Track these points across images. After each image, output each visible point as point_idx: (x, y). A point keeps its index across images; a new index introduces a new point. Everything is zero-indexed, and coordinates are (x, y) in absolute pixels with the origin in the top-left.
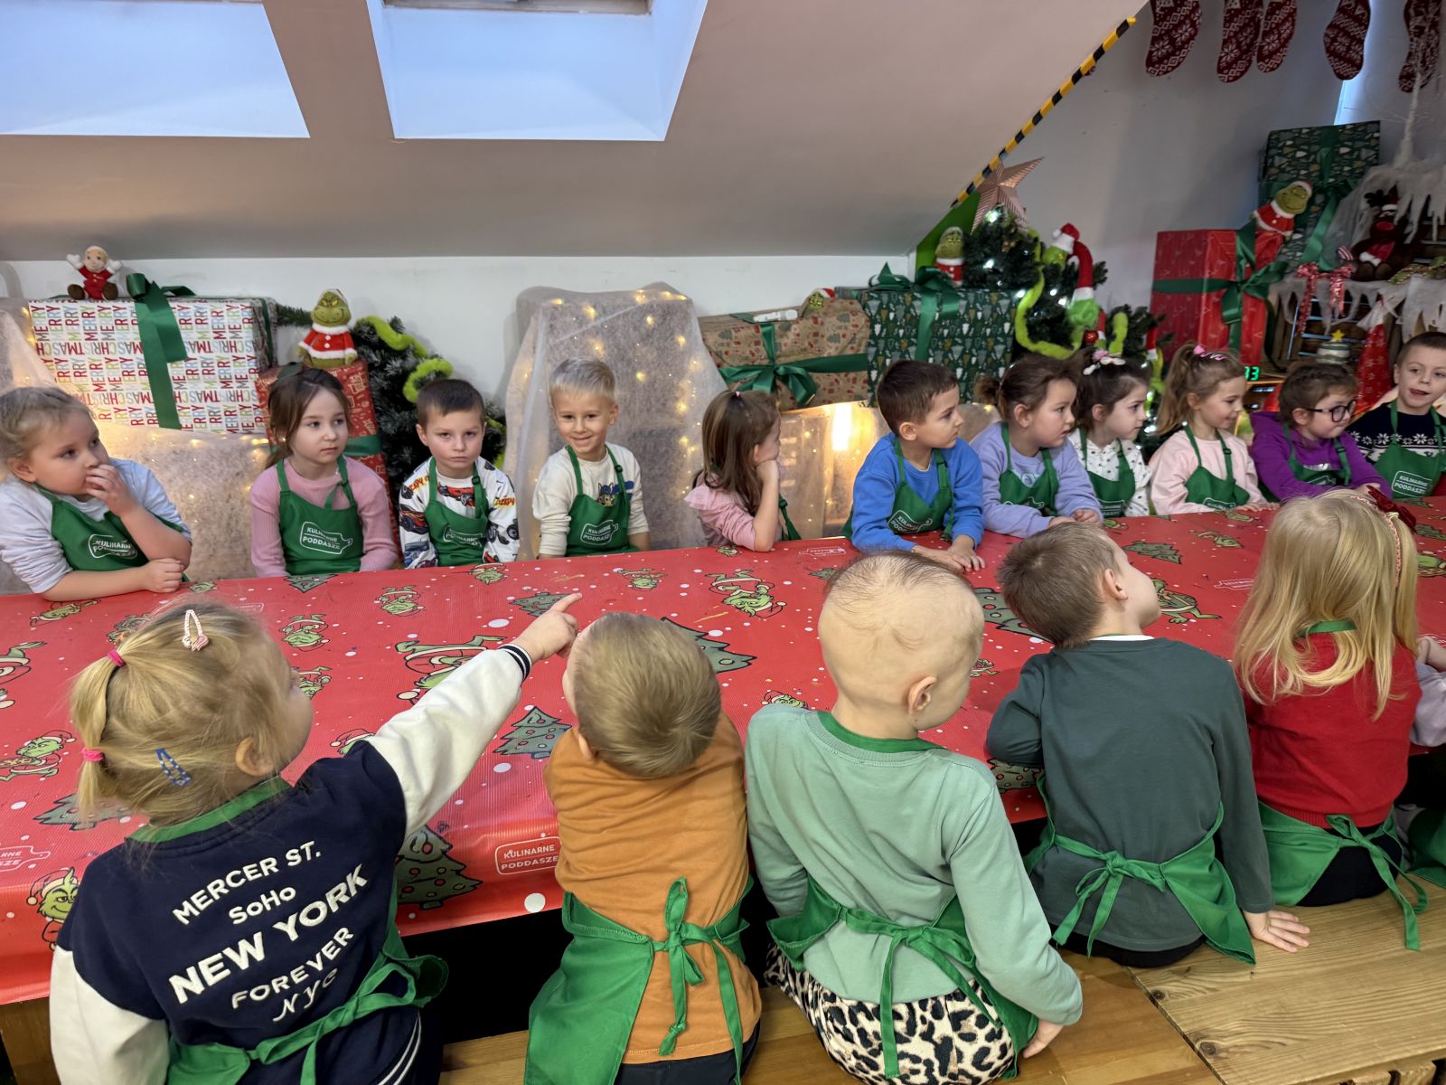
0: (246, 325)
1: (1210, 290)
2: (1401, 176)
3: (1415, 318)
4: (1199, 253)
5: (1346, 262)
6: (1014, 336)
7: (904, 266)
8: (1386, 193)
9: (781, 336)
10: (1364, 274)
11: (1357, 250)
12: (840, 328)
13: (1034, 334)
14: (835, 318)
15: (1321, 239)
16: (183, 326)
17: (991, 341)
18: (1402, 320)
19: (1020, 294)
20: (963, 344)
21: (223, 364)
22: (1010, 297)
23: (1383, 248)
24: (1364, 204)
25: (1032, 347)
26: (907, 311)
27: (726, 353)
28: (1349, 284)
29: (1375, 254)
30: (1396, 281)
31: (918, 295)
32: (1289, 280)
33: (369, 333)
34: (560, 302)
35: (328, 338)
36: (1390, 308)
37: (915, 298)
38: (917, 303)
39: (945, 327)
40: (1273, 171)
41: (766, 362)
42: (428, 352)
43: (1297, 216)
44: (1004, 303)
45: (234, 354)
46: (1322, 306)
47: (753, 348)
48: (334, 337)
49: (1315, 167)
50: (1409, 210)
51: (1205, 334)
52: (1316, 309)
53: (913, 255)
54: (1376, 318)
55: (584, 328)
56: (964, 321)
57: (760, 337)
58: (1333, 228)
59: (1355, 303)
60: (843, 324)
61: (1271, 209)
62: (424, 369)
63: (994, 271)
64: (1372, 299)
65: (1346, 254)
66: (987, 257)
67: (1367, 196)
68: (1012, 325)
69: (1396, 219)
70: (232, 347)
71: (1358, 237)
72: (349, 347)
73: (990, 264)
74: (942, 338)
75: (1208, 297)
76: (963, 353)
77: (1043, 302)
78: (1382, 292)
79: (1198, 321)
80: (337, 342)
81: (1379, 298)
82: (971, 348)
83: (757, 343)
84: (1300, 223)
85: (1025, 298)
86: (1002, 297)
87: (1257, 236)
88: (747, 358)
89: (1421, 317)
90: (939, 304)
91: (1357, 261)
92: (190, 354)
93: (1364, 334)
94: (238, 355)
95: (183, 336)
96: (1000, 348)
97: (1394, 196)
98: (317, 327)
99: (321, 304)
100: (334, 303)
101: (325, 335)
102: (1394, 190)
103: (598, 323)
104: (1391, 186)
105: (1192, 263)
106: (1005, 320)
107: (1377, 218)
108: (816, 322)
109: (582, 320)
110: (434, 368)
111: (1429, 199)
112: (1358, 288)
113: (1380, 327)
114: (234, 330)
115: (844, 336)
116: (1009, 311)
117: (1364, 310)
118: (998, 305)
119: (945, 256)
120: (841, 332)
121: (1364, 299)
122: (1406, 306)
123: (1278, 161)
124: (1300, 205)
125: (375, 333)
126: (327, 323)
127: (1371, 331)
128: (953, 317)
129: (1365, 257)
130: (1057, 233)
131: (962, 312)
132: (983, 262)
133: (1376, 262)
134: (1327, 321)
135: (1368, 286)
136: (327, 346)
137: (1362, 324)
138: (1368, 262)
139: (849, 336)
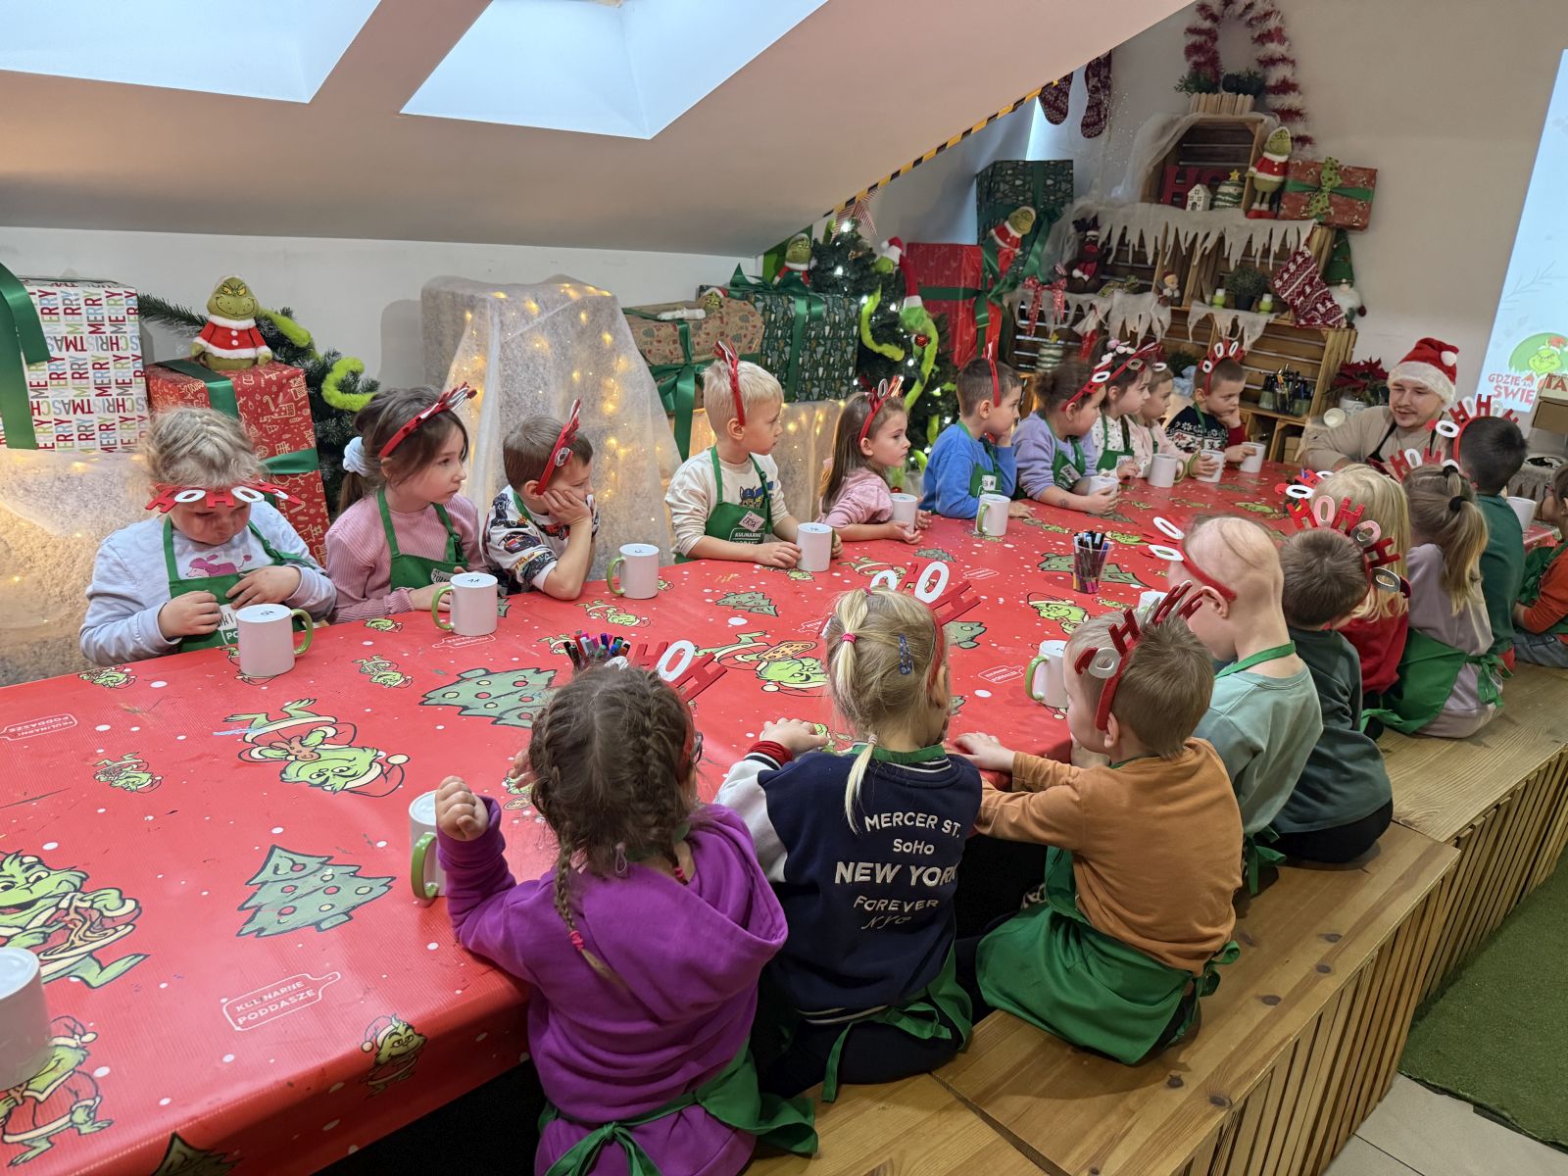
0: (132, 317)
1: (964, 298)
2: (1101, 208)
3: (1120, 324)
4: (955, 265)
5: (1062, 277)
6: (860, 339)
8: (1089, 222)
9: (694, 335)
10: (1074, 286)
11: (1070, 267)
12: (742, 328)
13: (878, 339)
14: (737, 319)
15: (1038, 257)
16: (47, 317)
18: (1109, 325)
19: (865, 299)
20: (824, 345)
21: (100, 366)
22: (857, 303)
23: (1089, 266)
24: (1072, 230)
25: (877, 349)
26: (785, 313)
27: (650, 352)
28: (1068, 296)
29: (1084, 271)
30: (1103, 294)
31: (792, 298)
32: (1019, 290)
34: (502, 296)
35: (234, 333)
36: (1101, 316)
37: (790, 301)
38: (791, 306)
39: (813, 329)
40: (999, 195)
41: (682, 360)
43: (1024, 236)
44: (854, 307)
45: (115, 352)
46: (1046, 314)
47: (672, 347)
48: (242, 332)
49: (1029, 195)
50: (1109, 237)
51: (961, 338)
52: (1042, 317)
53: (761, 258)
54: (1089, 324)
55: (531, 325)
56: (825, 324)
57: (677, 337)
58: (1048, 248)
59: (1072, 313)
60: (744, 324)
61: (1005, 229)
62: (342, 369)
63: (844, 277)
64: (1086, 308)
65: (1061, 271)
66: (836, 264)
67: (1075, 222)
68: (859, 329)
69: (1099, 244)
70: (113, 344)
71: (1067, 257)
72: (262, 344)
73: (839, 271)
74: (809, 339)
75: (964, 303)
76: (824, 353)
77: (881, 309)
78: (1095, 302)
79: (956, 324)
80: (246, 338)
81: (1092, 307)
83: (675, 342)
84: (1025, 242)
85: (868, 303)
86: (851, 303)
87: (998, 252)
88: (666, 357)
89: (1124, 323)
90: (809, 307)
91: (1070, 277)
92: (54, 353)
93: (1078, 338)
94: (121, 353)
95: (45, 329)
96: (850, 349)
97: (1095, 224)
98: (221, 320)
100: (242, 292)
101: (232, 330)
102: (1095, 219)
103: (542, 319)
104: (1093, 215)
105: (947, 273)
106: (854, 324)
107: (1082, 242)
108: (722, 322)
111: (1125, 228)
112: (1075, 299)
113: (1094, 332)
114: (116, 322)
115: (745, 336)
116: (857, 316)
117: (1080, 316)
118: (849, 310)
119: (795, 260)
120: (743, 332)
121: (1079, 308)
122: (1112, 314)
123: (1002, 187)
124: (1027, 227)
126: (231, 315)
127: (1088, 335)
128: (818, 318)
129: (1077, 273)
130: (885, 244)
131: (825, 315)
132: (833, 269)
133: (1086, 278)
134: (1051, 326)
135: (1083, 297)
136: (235, 343)
137: (1078, 329)
138: (1080, 278)
139: (749, 337)
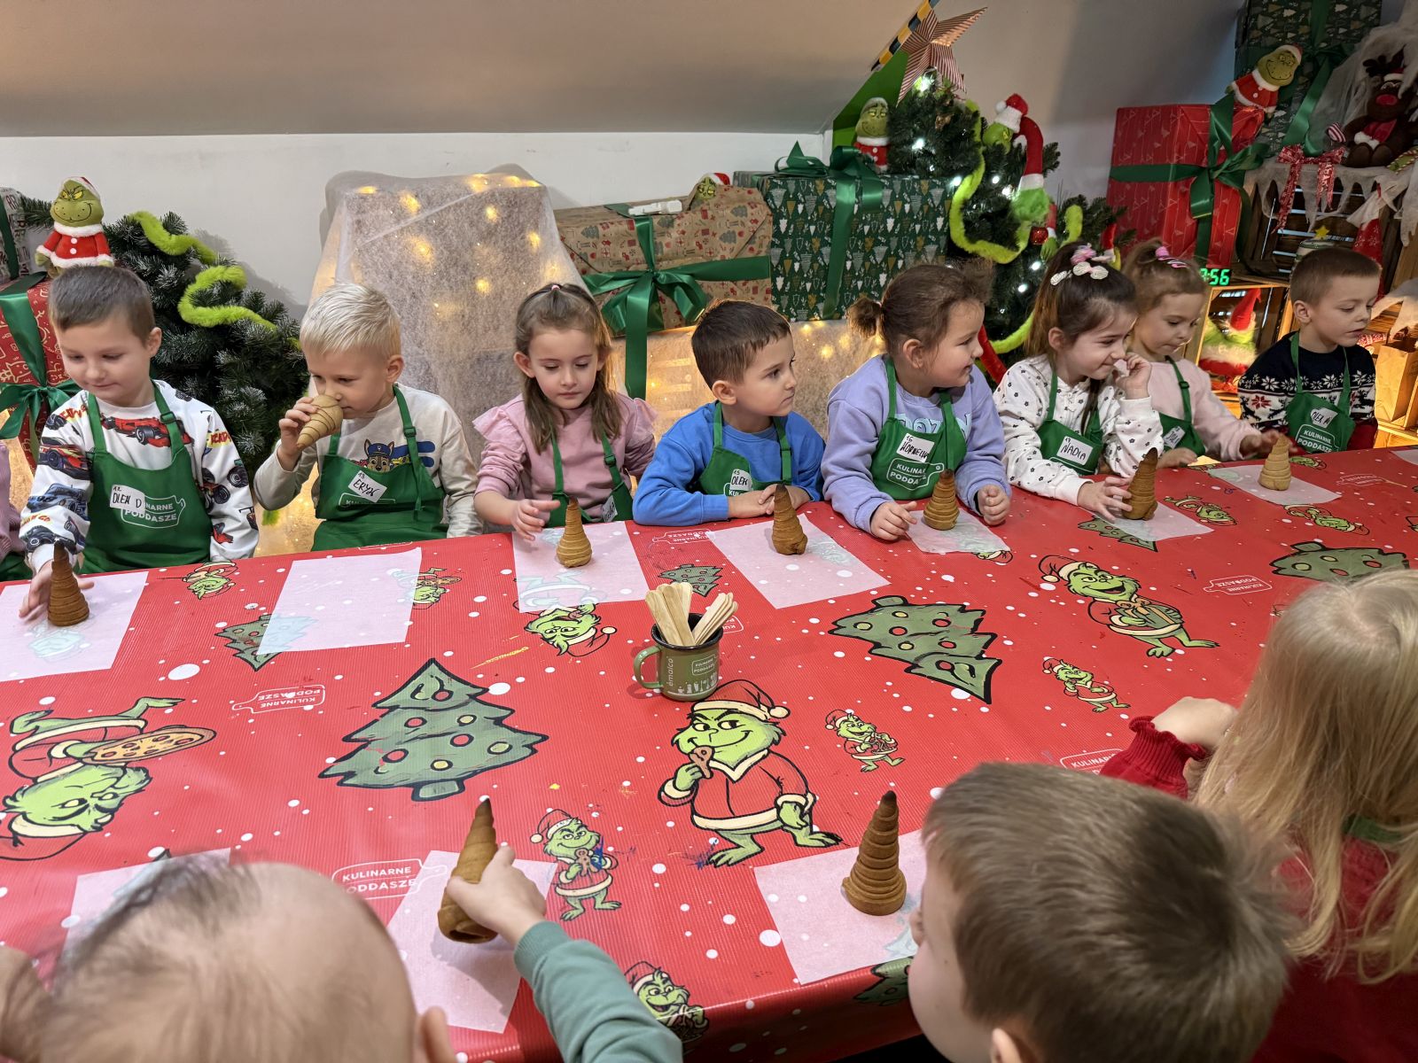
1: (1176, 178)
2: (1408, 39)
4: (1166, 133)
5: (1337, 144)
6: (948, 233)
7: (818, 147)
8: (1389, 60)
9: (662, 234)
11: (1352, 130)
12: (736, 223)
13: (972, 233)
14: (728, 211)
15: (1307, 116)
17: (921, 241)
18: (1401, 214)
19: (956, 181)
20: (887, 244)
22: (943, 186)
23: (1382, 127)
24: (1362, 74)
25: (970, 248)
26: (819, 203)
27: (593, 256)
28: (1342, 172)
29: (1373, 135)
30: (1397, 166)
31: (833, 183)
32: (1270, 165)
33: (132, 233)
34: (370, 190)
35: (74, 241)
36: (1388, 200)
37: (828, 186)
38: (830, 193)
39: (865, 223)
40: (1255, 33)
41: (643, 267)
42: (216, 256)
43: (1282, 88)
44: (938, 192)
46: (1306, 197)
47: (627, 250)
48: (81, 239)
49: (1304, 29)
51: (1170, 231)
52: (1300, 201)
53: (829, 133)
54: (1369, 212)
55: (403, 224)
56: (888, 215)
57: (634, 235)
58: (1323, 102)
59: (1346, 194)
60: (739, 218)
61: (1252, 79)
62: (206, 279)
63: (926, 153)
64: (1366, 188)
65: (1337, 134)
66: (917, 135)
67: (1365, 64)
68: (946, 220)
69: (1401, 92)
71: (1353, 114)
72: (103, 252)
73: (919, 144)
74: (862, 236)
75: (1176, 185)
76: (888, 254)
77: (982, 192)
78: (1379, 180)
79: (1163, 214)
80: (87, 246)
81: (1376, 187)
82: (898, 248)
83: (631, 243)
84: (1283, 98)
85: (963, 187)
86: (933, 186)
87: (1235, 112)
88: (619, 262)
90: (859, 194)
91: (1351, 144)
93: (1354, 231)
96: (932, 248)
97: (1397, 63)
98: (59, 227)
99: (62, 197)
100: (78, 196)
101: (70, 237)
102: (1399, 57)
103: (422, 216)
104: (1394, 52)
105: (1157, 145)
106: (938, 214)
107: (1376, 91)
108: (705, 217)
109: (401, 214)
110: (219, 277)
112: (1350, 175)
113: (1374, 223)
115: (741, 234)
116: (942, 203)
117: (1356, 202)
118: (929, 195)
119: (868, 135)
120: (737, 229)
121: (1357, 188)
122: (1407, 196)
123: (1261, 21)
124: (1286, 75)
125: (142, 234)
126: (70, 222)
127: (1364, 228)
128: (875, 207)
129: (1360, 137)
130: (1002, 105)
131: (886, 203)
132: (911, 142)
133: (1374, 144)
134: (1312, 215)
135: (1363, 173)
136: (73, 251)
137: (1354, 218)
138: (1364, 144)
139: (747, 236)
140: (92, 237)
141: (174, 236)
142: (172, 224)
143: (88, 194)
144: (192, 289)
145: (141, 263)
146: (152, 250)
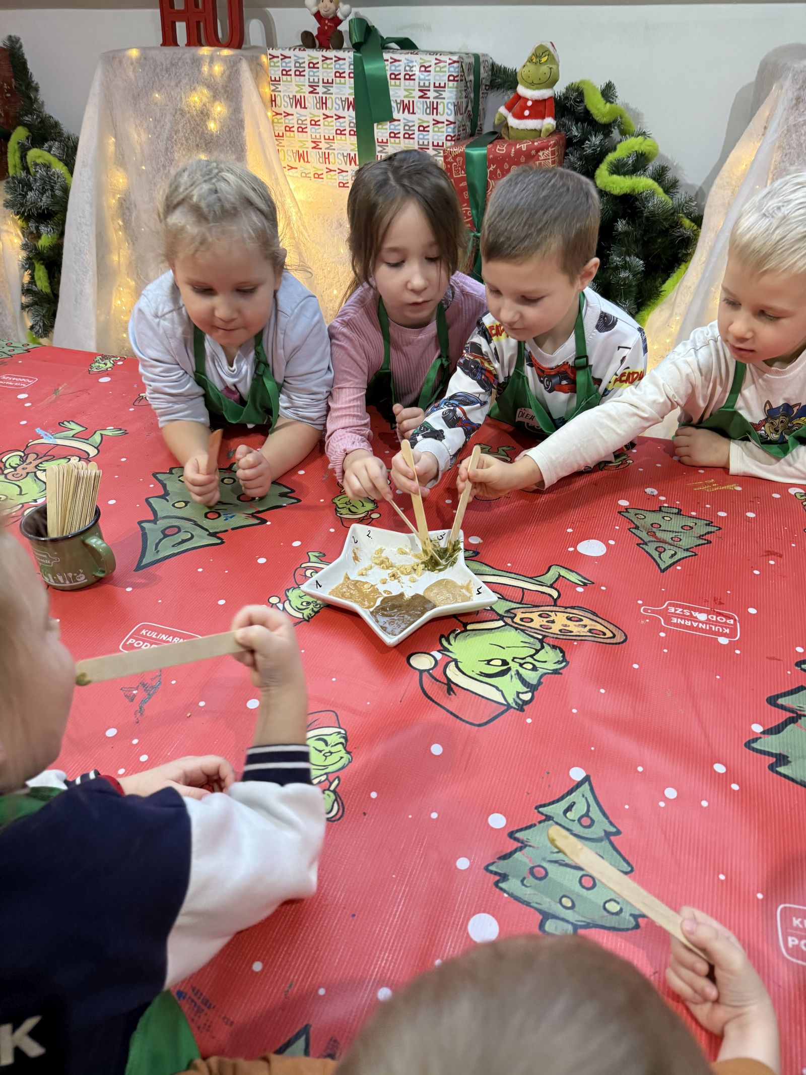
0: (451, 84)
16: (393, 82)
21: (423, 129)
33: (575, 99)
35: (530, 103)
42: (636, 128)
45: (435, 117)
48: (536, 102)
62: (625, 148)
70: (434, 109)
72: (549, 116)
80: (539, 109)
92: (395, 115)
94: (439, 118)
95: (391, 93)
98: (522, 90)
99: (530, 60)
100: (544, 59)
101: (527, 100)
110: (636, 148)
114: (439, 88)
125: (582, 101)
126: (532, 85)
136: (527, 113)
140: (544, 100)
141: (608, 105)
142: (608, 92)
143: (552, 59)
144: (611, 157)
145: (574, 129)
146: (586, 118)
